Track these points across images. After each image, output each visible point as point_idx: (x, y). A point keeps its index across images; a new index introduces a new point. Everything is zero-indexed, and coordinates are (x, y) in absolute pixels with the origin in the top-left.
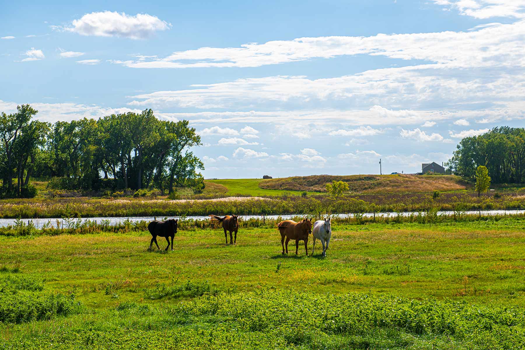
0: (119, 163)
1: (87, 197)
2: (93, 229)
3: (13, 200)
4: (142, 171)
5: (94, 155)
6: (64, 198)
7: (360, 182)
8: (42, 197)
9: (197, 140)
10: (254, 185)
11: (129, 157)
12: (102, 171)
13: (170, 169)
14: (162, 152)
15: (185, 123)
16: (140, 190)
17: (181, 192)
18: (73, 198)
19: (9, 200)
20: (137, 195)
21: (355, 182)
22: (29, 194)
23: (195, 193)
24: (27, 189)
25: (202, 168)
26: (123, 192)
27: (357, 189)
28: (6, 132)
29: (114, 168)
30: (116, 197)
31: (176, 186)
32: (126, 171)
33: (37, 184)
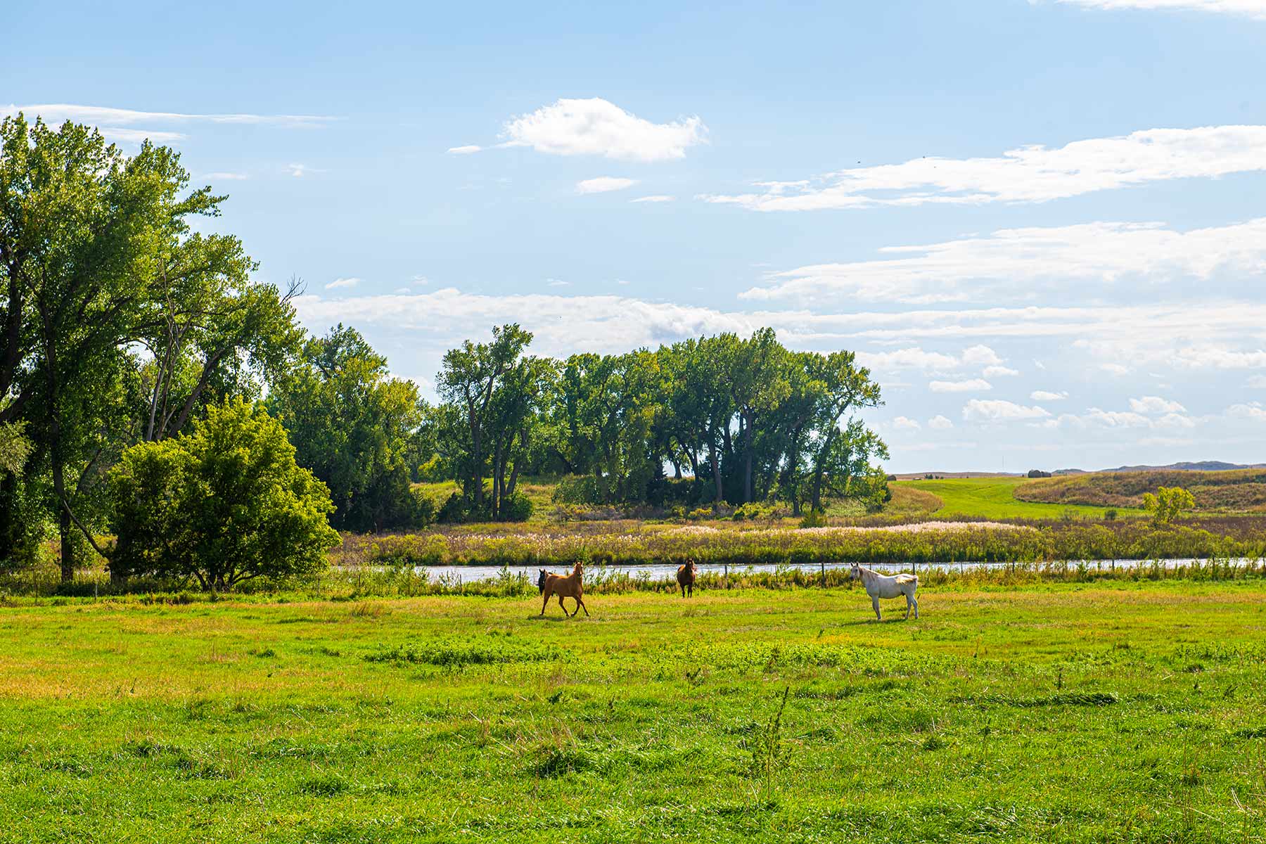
0: (705, 446)
1: (635, 521)
2: (623, 586)
3: (483, 525)
4: (755, 462)
5: (652, 429)
6: (588, 522)
7: (1244, 488)
8: (543, 519)
9: (874, 394)
10: (1004, 492)
11: (727, 431)
12: (669, 462)
13: (814, 459)
14: (796, 420)
15: (847, 358)
16: (747, 505)
17: (837, 510)
18: (605, 522)
19: (476, 526)
20: (742, 514)
21: (1235, 486)
22: (516, 513)
23: (869, 511)
24: (512, 503)
25: (884, 456)
26: (710, 510)
27: (1238, 502)
28: (470, 382)
29: (695, 456)
30: (695, 519)
31: (829, 496)
32: (720, 463)
33: (533, 491)
